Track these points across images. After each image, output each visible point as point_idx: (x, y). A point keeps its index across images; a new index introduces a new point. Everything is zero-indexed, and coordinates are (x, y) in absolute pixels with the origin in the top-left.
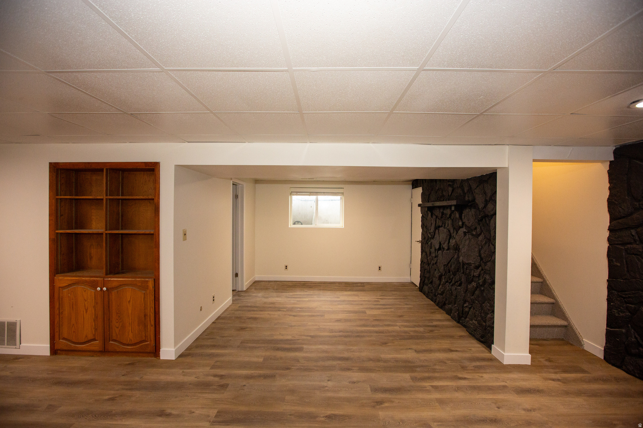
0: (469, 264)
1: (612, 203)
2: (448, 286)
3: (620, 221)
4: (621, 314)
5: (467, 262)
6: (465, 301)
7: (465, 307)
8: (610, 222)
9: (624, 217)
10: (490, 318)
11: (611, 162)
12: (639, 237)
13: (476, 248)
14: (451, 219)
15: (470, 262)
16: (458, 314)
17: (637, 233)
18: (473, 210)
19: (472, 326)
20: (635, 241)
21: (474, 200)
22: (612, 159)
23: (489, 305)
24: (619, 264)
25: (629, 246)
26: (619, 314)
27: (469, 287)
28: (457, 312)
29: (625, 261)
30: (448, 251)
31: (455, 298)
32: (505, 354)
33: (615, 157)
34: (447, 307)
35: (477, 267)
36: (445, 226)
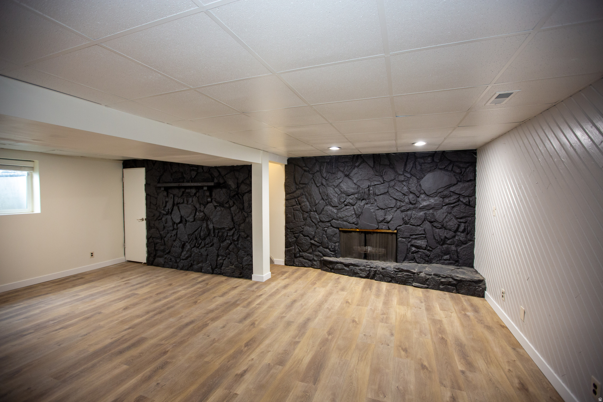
0: (224, 228)
1: (287, 186)
2: (195, 250)
3: (291, 195)
4: (292, 240)
5: (220, 227)
6: (218, 256)
7: (219, 260)
8: (286, 196)
9: (292, 193)
10: (247, 259)
11: (286, 165)
12: (299, 202)
13: (228, 216)
14: (196, 196)
15: (223, 226)
16: (212, 268)
17: (298, 200)
18: (224, 190)
19: (229, 271)
20: (297, 204)
21: (225, 182)
22: (287, 164)
23: (243, 252)
24: (290, 216)
25: (295, 207)
26: (291, 240)
27: (222, 245)
28: (210, 267)
29: (293, 214)
30: (195, 223)
31: (206, 257)
32: (264, 276)
33: (288, 163)
34: (196, 267)
35: (231, 230)
36: (187, 202)
